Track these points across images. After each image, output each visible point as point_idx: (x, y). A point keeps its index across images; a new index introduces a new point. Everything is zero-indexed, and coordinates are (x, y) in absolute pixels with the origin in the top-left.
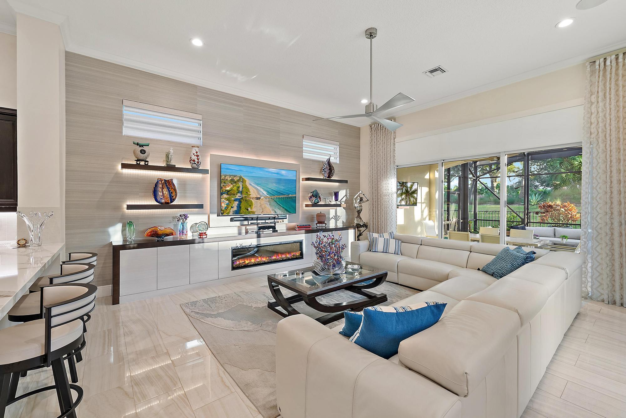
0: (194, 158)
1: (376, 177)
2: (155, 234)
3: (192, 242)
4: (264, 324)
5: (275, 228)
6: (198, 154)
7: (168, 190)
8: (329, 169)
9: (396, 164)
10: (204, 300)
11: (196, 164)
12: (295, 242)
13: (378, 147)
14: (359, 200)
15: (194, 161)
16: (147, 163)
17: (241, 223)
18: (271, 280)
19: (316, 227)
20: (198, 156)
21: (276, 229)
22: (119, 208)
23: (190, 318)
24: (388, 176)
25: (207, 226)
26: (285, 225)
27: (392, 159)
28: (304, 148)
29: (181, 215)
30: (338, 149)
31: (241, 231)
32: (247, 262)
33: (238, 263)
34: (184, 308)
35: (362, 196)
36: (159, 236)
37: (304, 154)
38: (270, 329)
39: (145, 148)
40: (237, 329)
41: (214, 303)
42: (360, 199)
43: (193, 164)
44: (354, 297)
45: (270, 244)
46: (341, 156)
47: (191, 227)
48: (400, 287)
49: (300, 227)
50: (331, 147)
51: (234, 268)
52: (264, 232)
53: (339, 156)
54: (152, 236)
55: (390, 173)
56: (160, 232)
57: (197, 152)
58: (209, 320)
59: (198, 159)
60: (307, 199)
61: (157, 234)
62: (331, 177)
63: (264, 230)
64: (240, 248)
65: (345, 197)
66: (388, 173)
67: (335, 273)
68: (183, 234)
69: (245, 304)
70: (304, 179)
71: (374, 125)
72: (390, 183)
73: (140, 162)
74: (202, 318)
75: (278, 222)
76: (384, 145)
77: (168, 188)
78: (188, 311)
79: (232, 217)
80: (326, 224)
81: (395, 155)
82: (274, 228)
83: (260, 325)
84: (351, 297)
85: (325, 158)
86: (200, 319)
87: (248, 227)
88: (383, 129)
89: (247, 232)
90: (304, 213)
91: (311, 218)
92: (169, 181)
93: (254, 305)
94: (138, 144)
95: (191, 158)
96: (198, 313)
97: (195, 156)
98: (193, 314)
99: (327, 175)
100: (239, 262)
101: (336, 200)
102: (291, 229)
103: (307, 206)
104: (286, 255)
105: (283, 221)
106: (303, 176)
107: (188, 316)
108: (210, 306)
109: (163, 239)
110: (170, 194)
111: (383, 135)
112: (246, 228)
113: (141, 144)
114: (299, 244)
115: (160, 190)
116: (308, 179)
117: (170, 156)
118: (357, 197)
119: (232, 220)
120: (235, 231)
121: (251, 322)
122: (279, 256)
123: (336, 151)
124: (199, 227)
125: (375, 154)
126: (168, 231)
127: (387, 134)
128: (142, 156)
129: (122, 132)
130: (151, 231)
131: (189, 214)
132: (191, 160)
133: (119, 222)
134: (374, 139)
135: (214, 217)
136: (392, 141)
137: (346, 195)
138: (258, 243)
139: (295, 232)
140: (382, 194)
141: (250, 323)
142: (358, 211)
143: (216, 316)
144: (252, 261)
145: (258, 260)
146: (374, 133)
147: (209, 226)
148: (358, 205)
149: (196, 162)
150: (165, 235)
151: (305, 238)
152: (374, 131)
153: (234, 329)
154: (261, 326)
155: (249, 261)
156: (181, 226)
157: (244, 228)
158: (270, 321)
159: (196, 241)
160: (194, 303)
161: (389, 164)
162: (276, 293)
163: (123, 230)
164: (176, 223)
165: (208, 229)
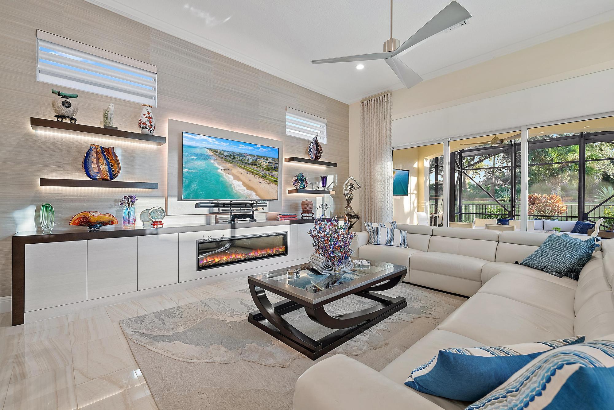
0: (145, 120)
1: (369, 160)
2: (85, 221)
3: (141, 233)
4: (245, 350)
5: (253, 217)
6: (150, 115)
7: (107, 161)
8: (316, 149)
9: (393, 145)
10: (156, 314)
11: (147, 128)
12: (277, 235)
13: (372, 126)
14: (349, 187)
15: (145, 124)
16: (73, 121)
17: (209, 210)
18: (253, 283)
19: (302, 218)
20: (150, 118)
21: (255, 219)
22: (31, 185)
23: (131, 343)
24: (383, 159)
25: (164, 213)
26: (264, 215)
27: (388, 139)
28: (287, 123)
29: (126, 196)
30: (325, 128)
31: (210, 221)
32: (217, 260)
33: (205, 261)
34: (124, 326)
35: (353, 182)
36: (91, 225)
37: (287, 130)
38: (256, 357)
39: (70, 100)
40: (203, 361)
41: (171, 318)
42: (351, 185)
43: (143, 128)
44: (361, 302)
45: (247, 237)
46: (329, 135)
47: (142, 213)
48: (414, 287)
49: (284, 217)
50: (317, 125)
51: (199, 268)
52: (239, 222)
53: (326, 135)
54: (81, 224)
55: (386, 155)
56: (93, 219)
57: (149, 113)
58: (160, 347)
59: (151, 122)
60: (290, 184)
61: (89, 222)
62: (319, 159)
63: (239, 220)
64: (208, 241)
65: (333, 183)
66: (384, 155)
67: (342, 270)
68: (129, 224)
69: (215, 317)
70: (288, 160)
71: (366, 101)
72: (386, 166)
73: (62, 120)
74: (150, 344)
75: (257, 210)
76: (378, 123)
77: (107, 159)
78: (129, 331)
79: (198, 202)
80: (313, 214)
81: (391, 135)
82: (251, 217)
83: (240, 352)
84: (358, 303)
85: (311, 137)
86: (146, 345)
87: (218, 216)
88: (377, 106)
89: (217, 222)
90: (287, 200)
91: (295, 206)
92: (108, 150)
93: (229, 319)
94: (59, 94)
95: (140, 120)
96: (144, 335)
97: (146, 117)
98: (136, 336)
99: (313, 156)
100: (207, 260)
101: (324, 186)
102: (272, 220)
103: (290, 192)
104: (267, 251)
105: (263, 209)
106: (286, 156)
107: (128, 340)
108: (164, 323)
109: (98, 230)
110: (110, 167)
111: (377, 112)
112: (216, 217)
113: (64, 94)
114: (282, 237)
115: (94, 160)
116: (292, 159)
117: (109, 115)
118: (347, 183)
119: (197, 206)
120: (201, 221)
121: (226, 347)
122: (258, 253)
123: (323, 130)
124: (152, 213)
125: (367, 134)
126: (105, 218)
127: (382, 111)
128: (65, 111)
129: (35, 76)
130: (80, 218)
131: (138, 196)
132: (140, 123)
133: (31, 204)
134: (366, 117)
135: (173, 201)
136: (388, 118)
137: (334, 182)
138: (232, 235)
139: (276, 222)
140: (376, 179)
141: (223, 349)
142: (348, 199)
143: (171, 339)
144: (223, 259)
145: (232, 256)
146: (366, 111)
147: (167, 213)
148: (348, 193)
149: (147, 126)
150: (102, 224)
151: (290, 229)
152: (366, 107)
153: (198, 361)
154: (241, 354)
155: (219, 259)
156: (127, 212)
157: (213, 217)
158: (254, 344)
159: (148, 232)
160: (140, 319)
161: (384, 145)
162: (261, 301)
163: (37, 217)
164: (119, 209)
165: (164, 216)
